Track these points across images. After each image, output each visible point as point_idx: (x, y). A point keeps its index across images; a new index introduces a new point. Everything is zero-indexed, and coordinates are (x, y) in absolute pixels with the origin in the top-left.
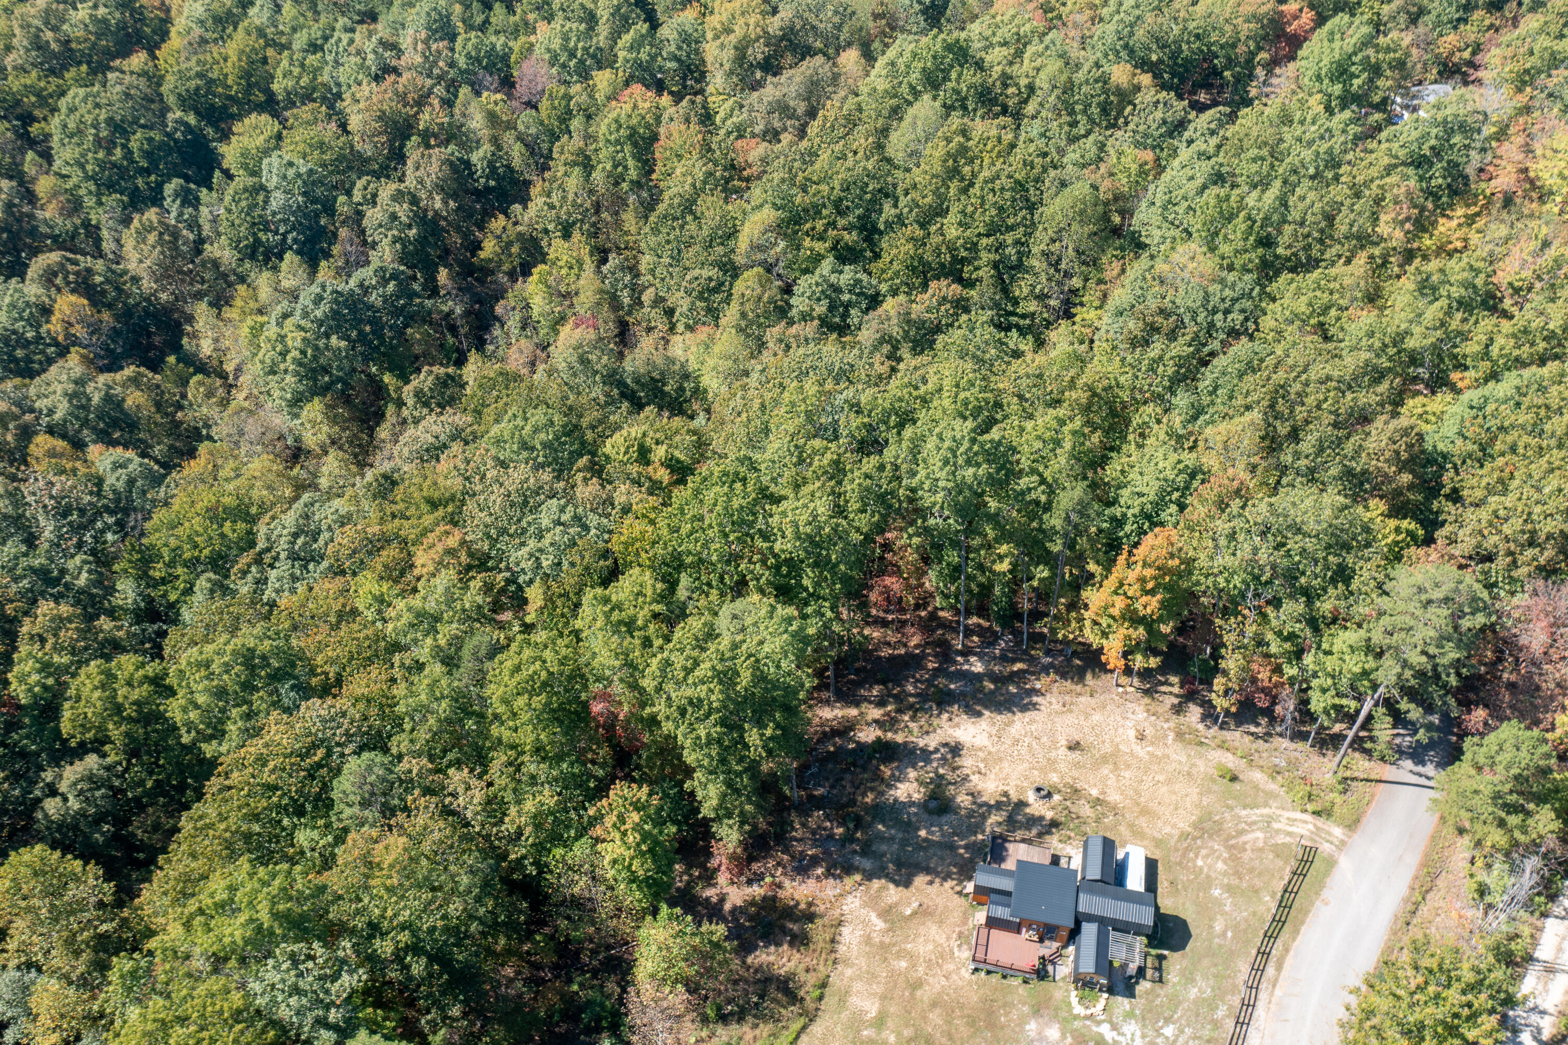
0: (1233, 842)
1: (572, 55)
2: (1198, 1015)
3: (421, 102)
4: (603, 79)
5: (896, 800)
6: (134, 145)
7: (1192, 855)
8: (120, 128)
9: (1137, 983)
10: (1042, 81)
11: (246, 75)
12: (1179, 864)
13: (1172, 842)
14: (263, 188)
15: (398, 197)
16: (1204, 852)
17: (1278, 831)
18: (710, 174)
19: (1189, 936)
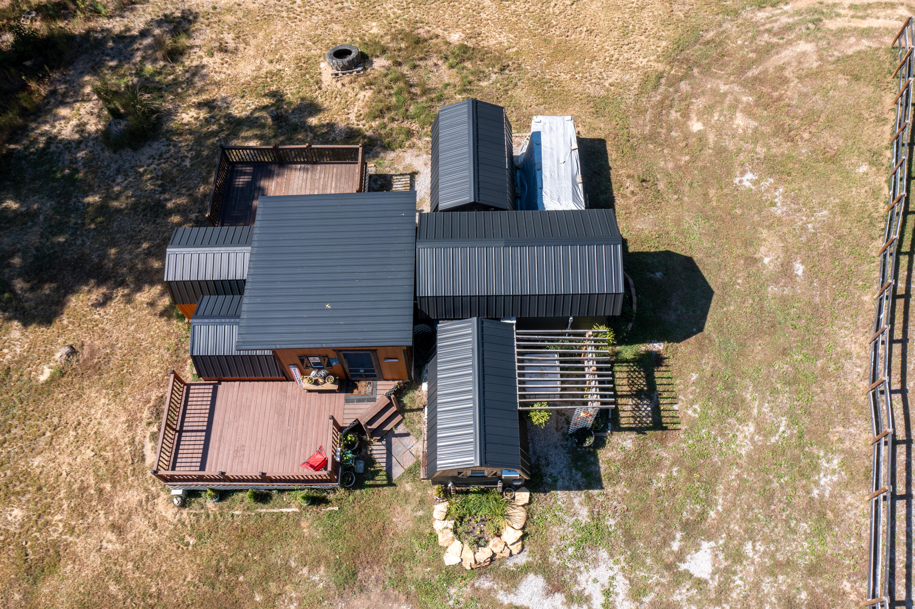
0: (754, 72)
2: (769, 498)
5: (51, 139)
7: (674, 115)
9: (600, 443)
12: (652, 137)
13: (630, 98)
16: (699, 103)
17: (841, 33)
19: (708, 293)
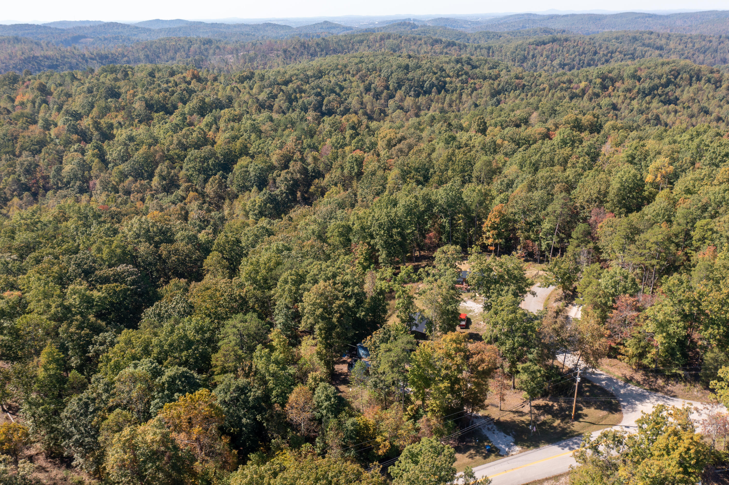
1: (339, 144)
3: (294, 153)
4: (347, 149)
6: (210, 162)
8: (206, 159)
10: (477, 144)
11: (241, 150)
14: (248, 171)
15: (287, 173)
18: (379, 167)
